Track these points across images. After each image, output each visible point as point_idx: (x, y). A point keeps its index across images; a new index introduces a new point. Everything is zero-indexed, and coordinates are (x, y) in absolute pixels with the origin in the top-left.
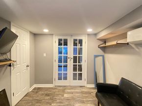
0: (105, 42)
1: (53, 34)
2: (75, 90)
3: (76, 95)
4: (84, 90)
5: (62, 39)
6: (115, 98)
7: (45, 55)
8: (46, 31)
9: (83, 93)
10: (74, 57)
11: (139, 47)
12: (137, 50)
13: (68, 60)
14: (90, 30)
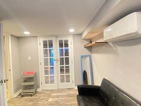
0: (91, 42)
1: (37, 37)
2: (62, 93)
3: (62, 99)
4: (71, 93)
5: (47, 41)
6: (95, 100)
7: (30, 58)
8: (27, 33)
9: (70, 97)
10: (60, 58)
11: (116, 45)
12: (114, 48)
13: (55, 62)
14: (72, 30)
